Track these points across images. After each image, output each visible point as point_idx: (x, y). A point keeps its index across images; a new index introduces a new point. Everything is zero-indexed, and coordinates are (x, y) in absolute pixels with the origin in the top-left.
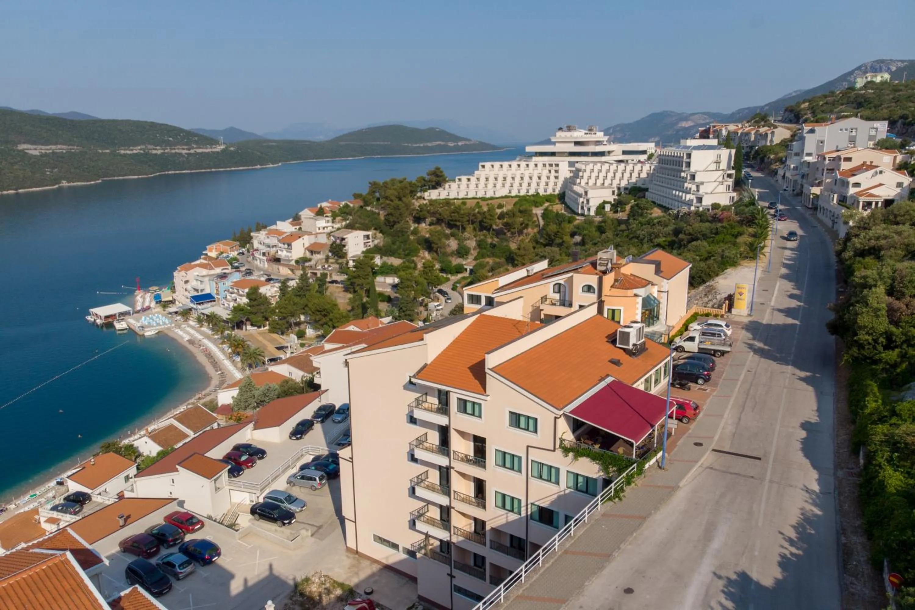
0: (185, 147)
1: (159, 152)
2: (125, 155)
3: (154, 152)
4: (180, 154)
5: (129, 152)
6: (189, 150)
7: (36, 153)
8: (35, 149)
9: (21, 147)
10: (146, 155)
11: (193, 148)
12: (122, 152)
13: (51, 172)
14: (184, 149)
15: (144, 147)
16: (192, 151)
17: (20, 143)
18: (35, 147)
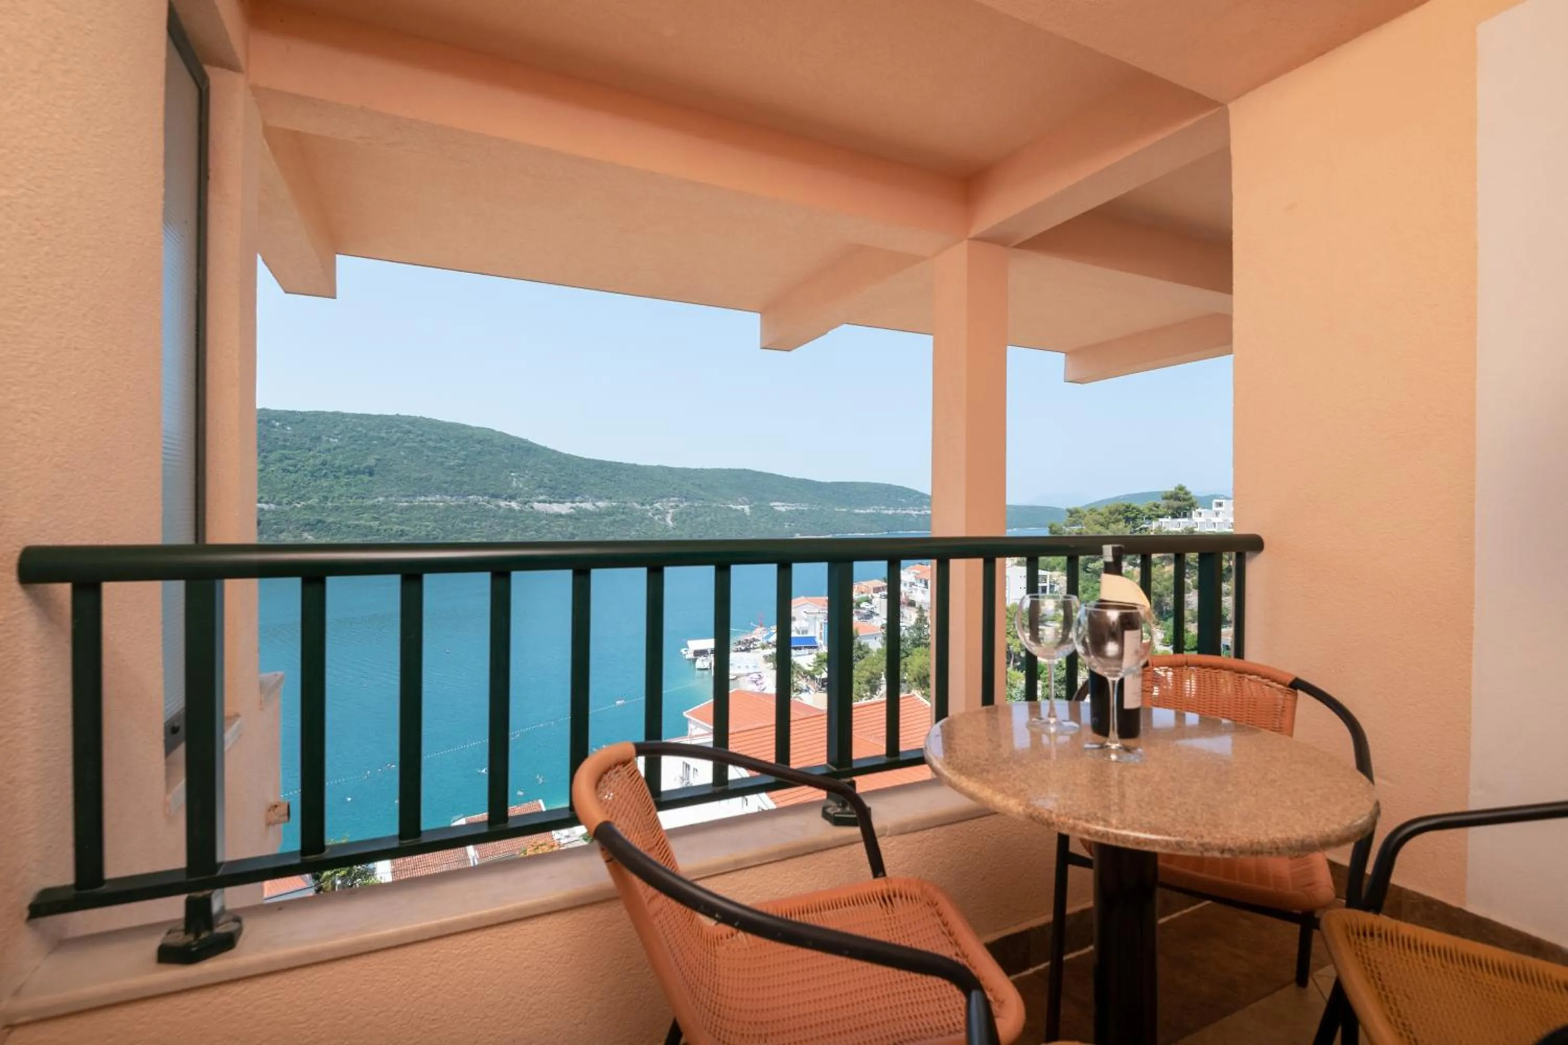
0: (916, 508)
1: (890, 512)
2: (857, 515)
3: (886, 512)
4: (910, 515)
5: (862, 511)
6: (920, 511)
7: (783, 509)
8: (783, 506)
9: (772, 504)
10: (878, 515)
11: (924, 509)
12: (857, 511)
13: (790, 525)
14: (914, 510)
15: (876, 507)
16: (922, 513)
17: (771, 501)
18: (783, 504)
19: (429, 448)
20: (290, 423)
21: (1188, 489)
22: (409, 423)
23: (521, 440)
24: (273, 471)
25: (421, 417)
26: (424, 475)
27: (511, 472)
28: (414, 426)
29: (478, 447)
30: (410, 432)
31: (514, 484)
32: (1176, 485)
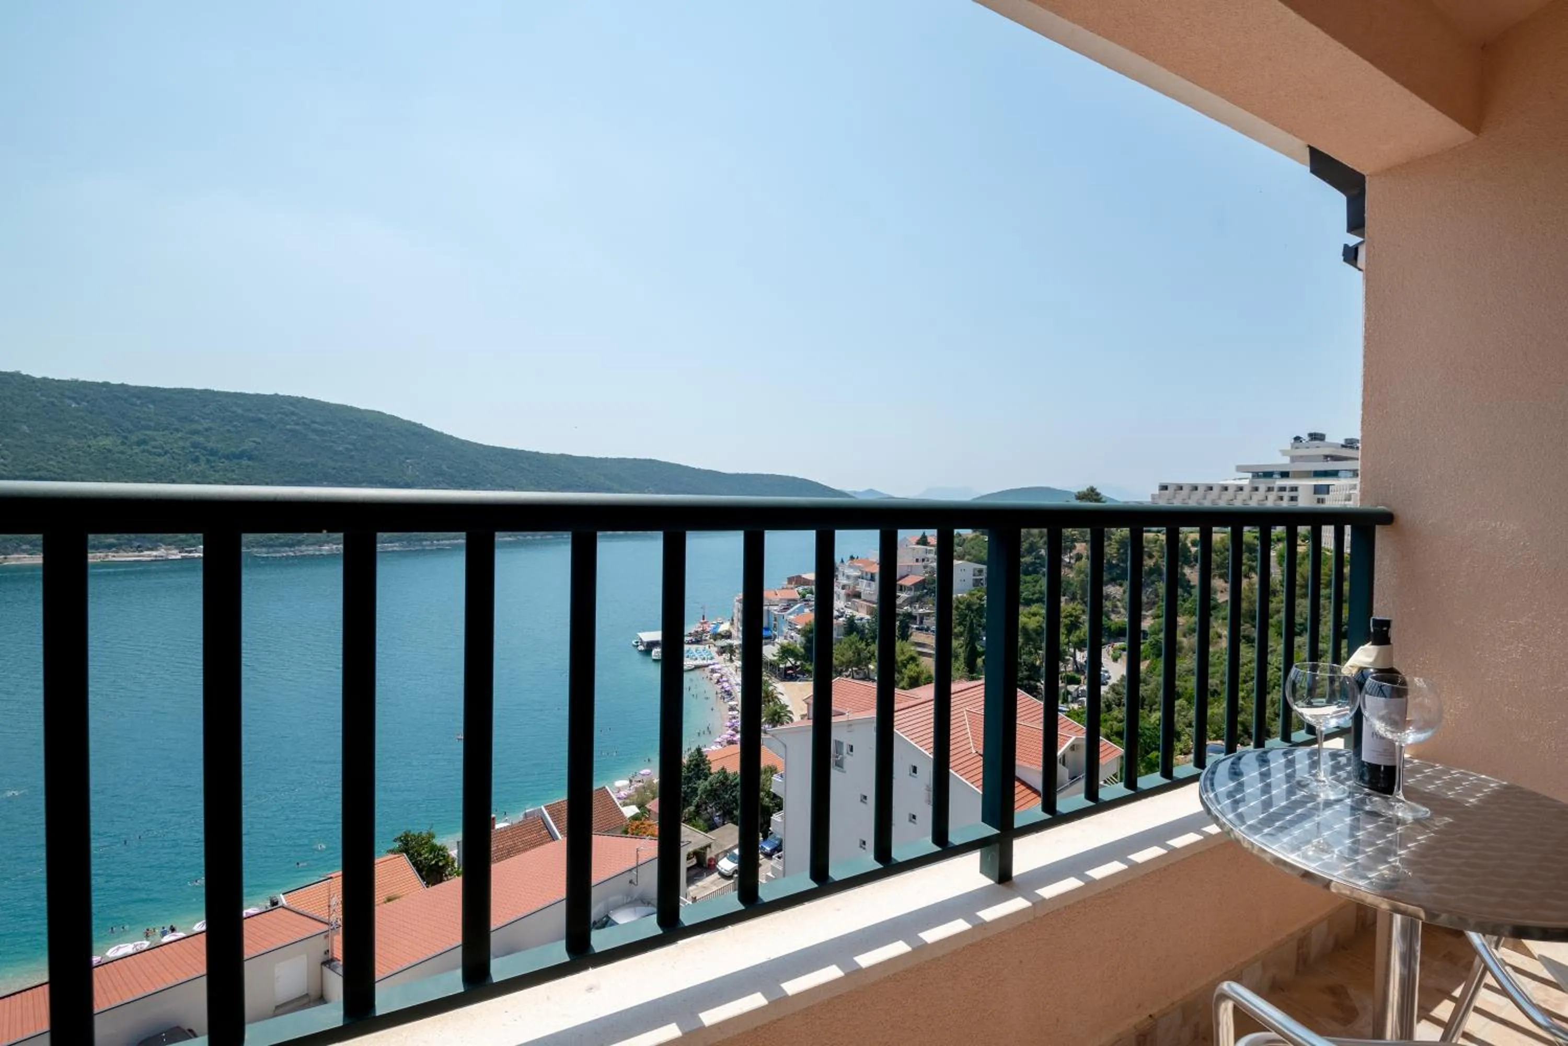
19: (315, 431)
20: (153, 402)
21: (1098, 491)
22: (291, 404)
23: (415, 424)
24: (136, 453)
25: (303, 398)
26: (308, 461)
27: (407, 458)
28: (296, 408)
29: (370, 431)
30: (293, 413)
31: (410, 472)
32: (1088, 487)
